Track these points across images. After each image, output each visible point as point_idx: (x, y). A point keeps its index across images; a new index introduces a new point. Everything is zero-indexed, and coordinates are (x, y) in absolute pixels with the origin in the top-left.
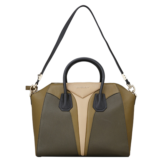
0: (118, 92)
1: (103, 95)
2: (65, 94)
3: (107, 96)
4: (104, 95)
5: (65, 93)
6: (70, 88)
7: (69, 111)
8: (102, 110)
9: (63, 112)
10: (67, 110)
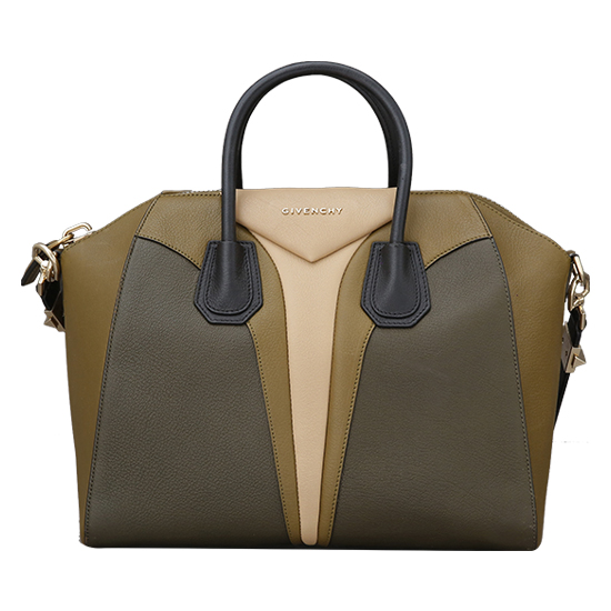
0: (484, 234)
1: (410, 251)
2: (226, 244)
3: (429, 253)
4: (417, 246)
5: (226, 237)
6: (250, 215)
7: (245, 323)
8: (405, 320)
9: (217, 327)
10: (232, 318)
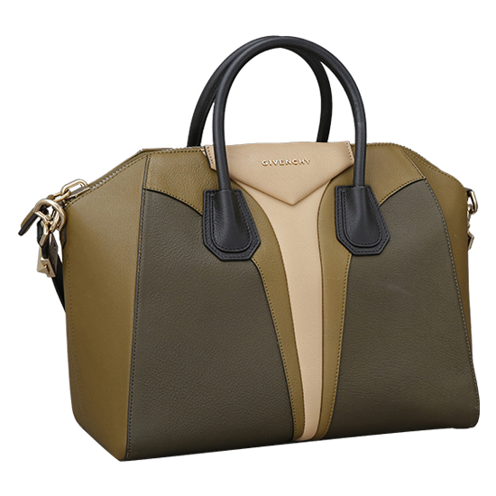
0: (418, 177)
2: (223, 194)
3: (381, 193)
5: (223, 187)
6: (237, 168)
7: (250, 259)
8: (373, 249)
9: (228, 263)
10: (239, 255)
